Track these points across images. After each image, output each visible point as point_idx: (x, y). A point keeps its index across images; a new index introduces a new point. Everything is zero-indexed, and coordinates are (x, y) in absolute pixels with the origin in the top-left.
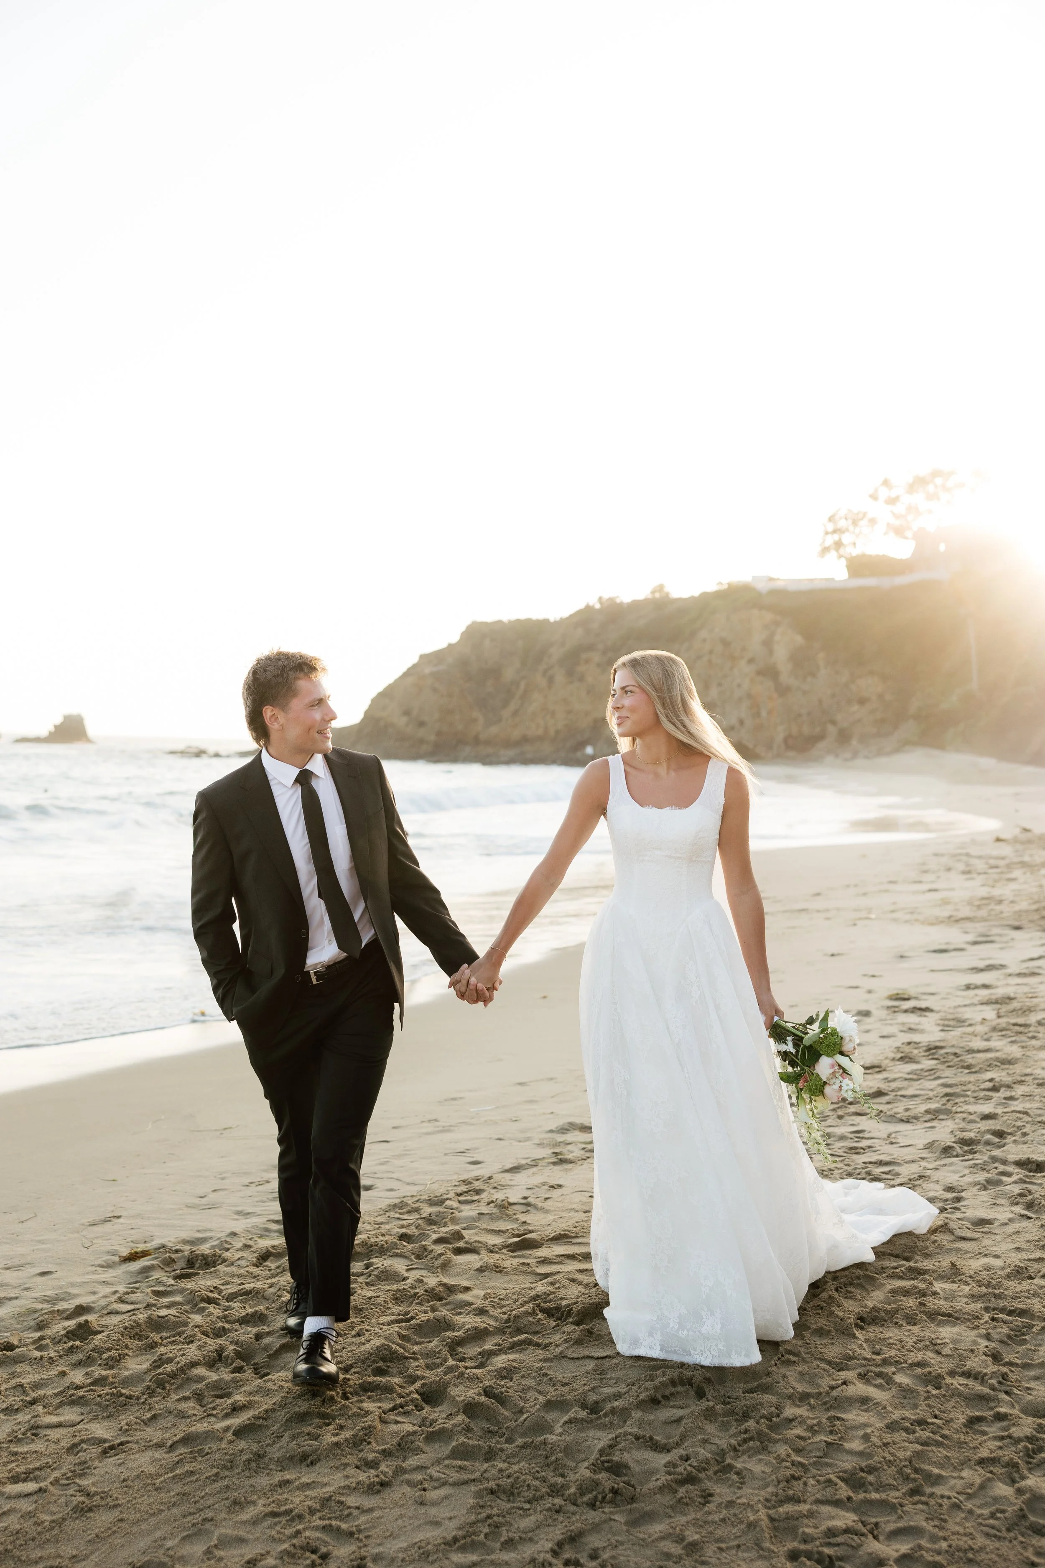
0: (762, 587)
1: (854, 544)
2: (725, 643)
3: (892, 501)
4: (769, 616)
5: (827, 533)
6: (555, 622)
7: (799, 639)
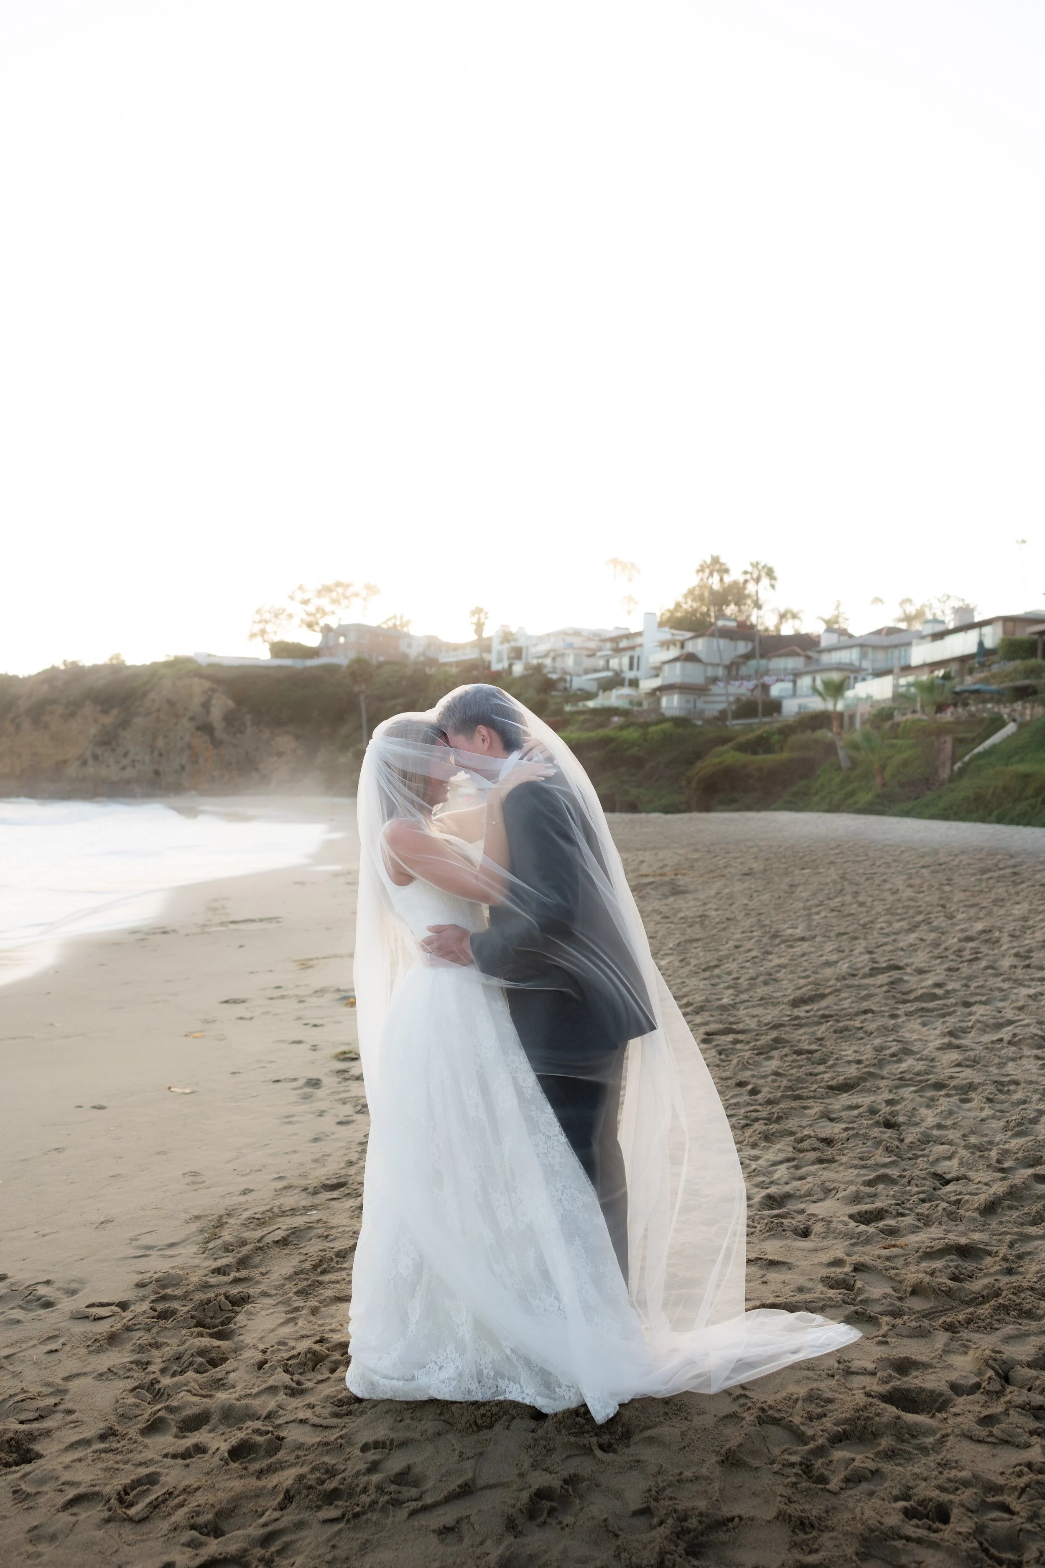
0: (203, 661)
1: (275, 632)
2: (171, 703)
3: (306, 602)
4: (207, 684)
5: (255, 622)
6: (24, 678)
7: (231, 704)
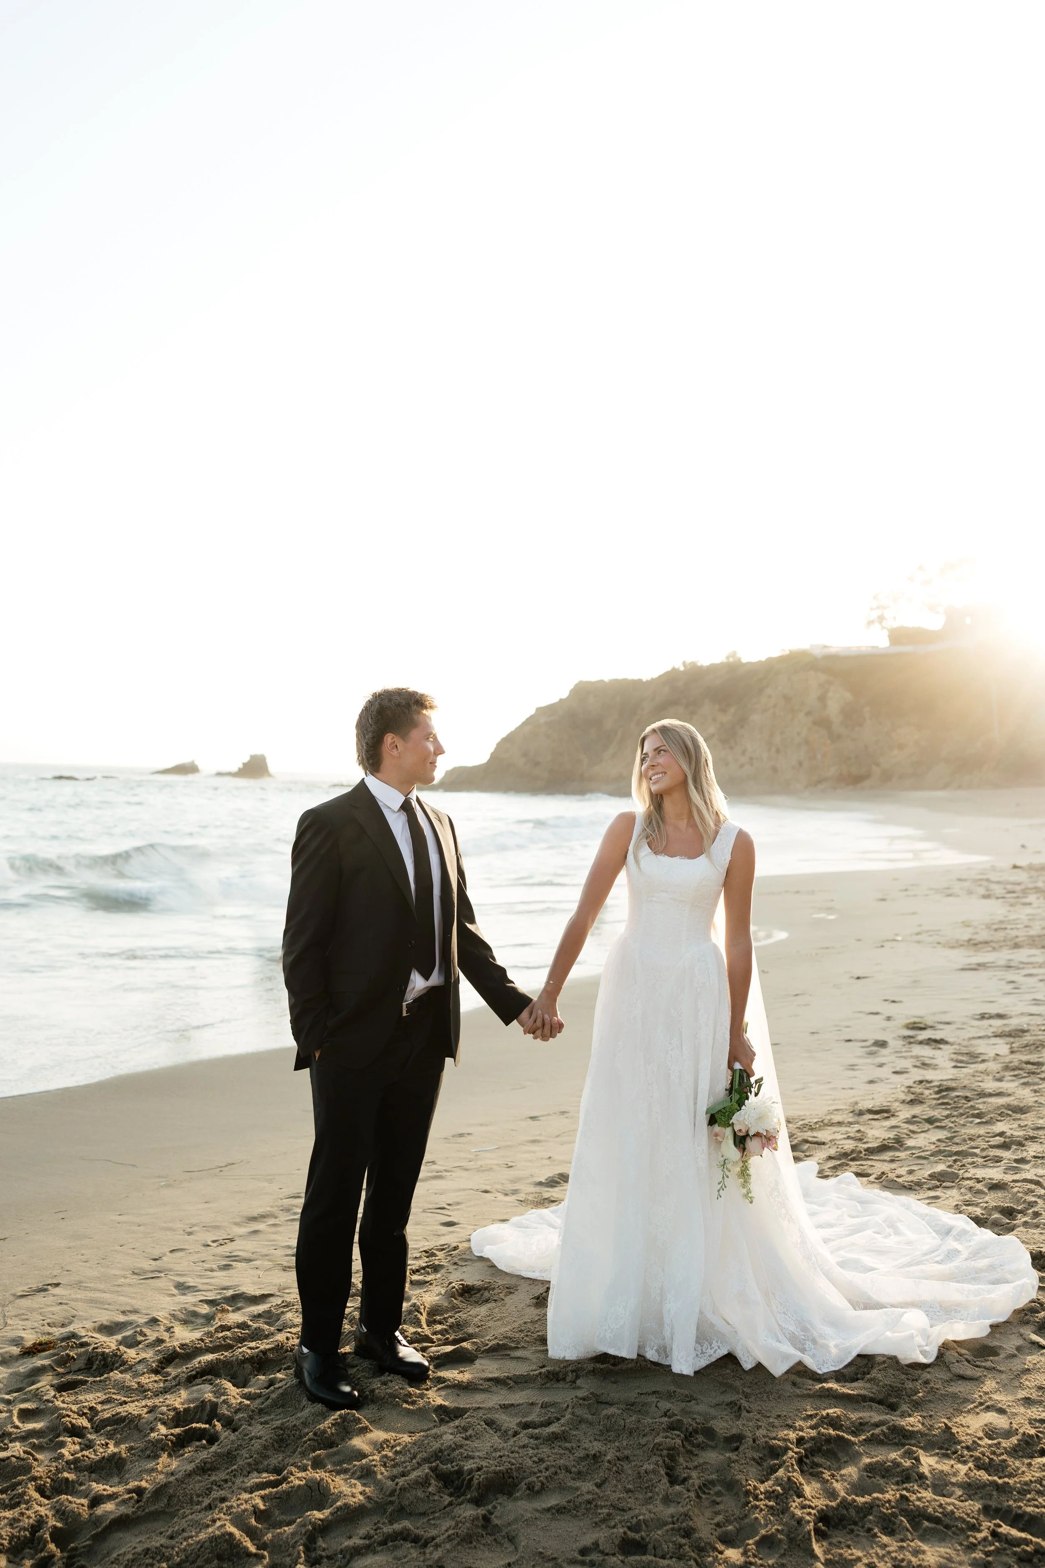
0: (818, 652)
1: (895, 618)
2: (787, 699)
3: (926, 583)
4: (823, 677)
5: (872, 609)
6: (647, 681)
7: (848, 696)
